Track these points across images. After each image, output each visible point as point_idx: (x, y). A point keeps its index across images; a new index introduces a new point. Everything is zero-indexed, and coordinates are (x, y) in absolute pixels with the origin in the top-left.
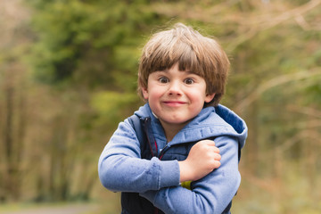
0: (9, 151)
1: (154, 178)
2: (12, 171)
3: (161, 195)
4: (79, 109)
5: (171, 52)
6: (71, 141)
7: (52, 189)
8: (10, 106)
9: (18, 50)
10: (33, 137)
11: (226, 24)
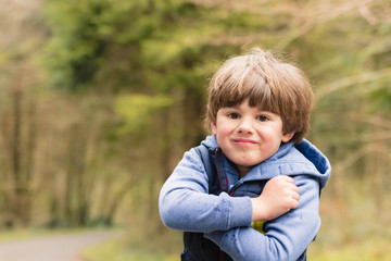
0: (16, 168)
1: (223, 216)
2: (20, 191)
3: (230, 236)
4: (100, 117)
5: (240, 85)
6: (90, 154)
7: (68, 212)
8: (17, 113)
9: (26, 46)
10: (45, 150)
11: (277, 16)
